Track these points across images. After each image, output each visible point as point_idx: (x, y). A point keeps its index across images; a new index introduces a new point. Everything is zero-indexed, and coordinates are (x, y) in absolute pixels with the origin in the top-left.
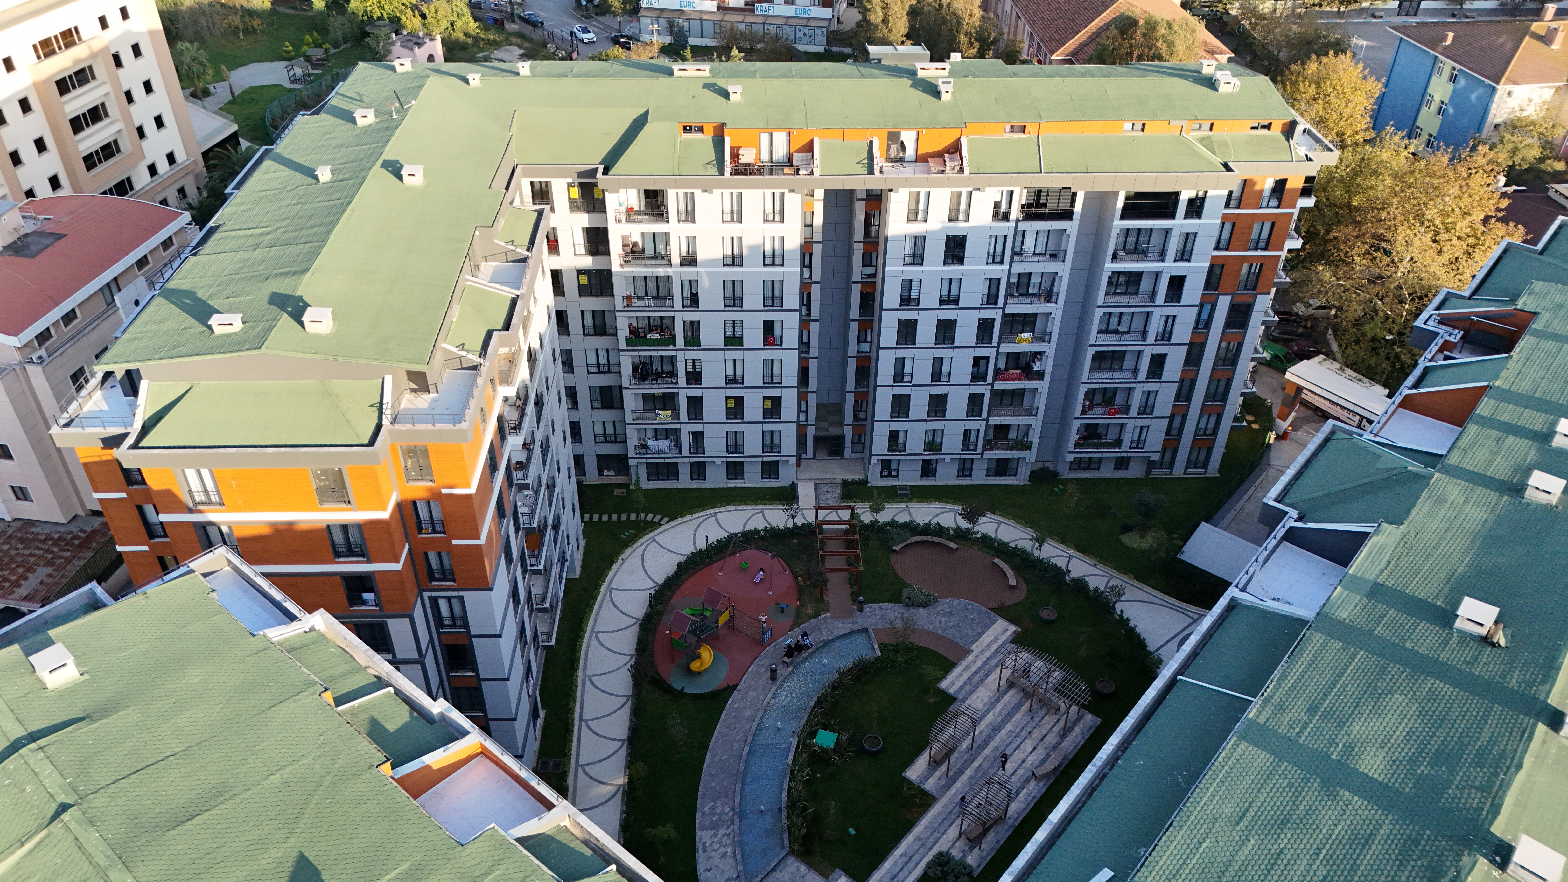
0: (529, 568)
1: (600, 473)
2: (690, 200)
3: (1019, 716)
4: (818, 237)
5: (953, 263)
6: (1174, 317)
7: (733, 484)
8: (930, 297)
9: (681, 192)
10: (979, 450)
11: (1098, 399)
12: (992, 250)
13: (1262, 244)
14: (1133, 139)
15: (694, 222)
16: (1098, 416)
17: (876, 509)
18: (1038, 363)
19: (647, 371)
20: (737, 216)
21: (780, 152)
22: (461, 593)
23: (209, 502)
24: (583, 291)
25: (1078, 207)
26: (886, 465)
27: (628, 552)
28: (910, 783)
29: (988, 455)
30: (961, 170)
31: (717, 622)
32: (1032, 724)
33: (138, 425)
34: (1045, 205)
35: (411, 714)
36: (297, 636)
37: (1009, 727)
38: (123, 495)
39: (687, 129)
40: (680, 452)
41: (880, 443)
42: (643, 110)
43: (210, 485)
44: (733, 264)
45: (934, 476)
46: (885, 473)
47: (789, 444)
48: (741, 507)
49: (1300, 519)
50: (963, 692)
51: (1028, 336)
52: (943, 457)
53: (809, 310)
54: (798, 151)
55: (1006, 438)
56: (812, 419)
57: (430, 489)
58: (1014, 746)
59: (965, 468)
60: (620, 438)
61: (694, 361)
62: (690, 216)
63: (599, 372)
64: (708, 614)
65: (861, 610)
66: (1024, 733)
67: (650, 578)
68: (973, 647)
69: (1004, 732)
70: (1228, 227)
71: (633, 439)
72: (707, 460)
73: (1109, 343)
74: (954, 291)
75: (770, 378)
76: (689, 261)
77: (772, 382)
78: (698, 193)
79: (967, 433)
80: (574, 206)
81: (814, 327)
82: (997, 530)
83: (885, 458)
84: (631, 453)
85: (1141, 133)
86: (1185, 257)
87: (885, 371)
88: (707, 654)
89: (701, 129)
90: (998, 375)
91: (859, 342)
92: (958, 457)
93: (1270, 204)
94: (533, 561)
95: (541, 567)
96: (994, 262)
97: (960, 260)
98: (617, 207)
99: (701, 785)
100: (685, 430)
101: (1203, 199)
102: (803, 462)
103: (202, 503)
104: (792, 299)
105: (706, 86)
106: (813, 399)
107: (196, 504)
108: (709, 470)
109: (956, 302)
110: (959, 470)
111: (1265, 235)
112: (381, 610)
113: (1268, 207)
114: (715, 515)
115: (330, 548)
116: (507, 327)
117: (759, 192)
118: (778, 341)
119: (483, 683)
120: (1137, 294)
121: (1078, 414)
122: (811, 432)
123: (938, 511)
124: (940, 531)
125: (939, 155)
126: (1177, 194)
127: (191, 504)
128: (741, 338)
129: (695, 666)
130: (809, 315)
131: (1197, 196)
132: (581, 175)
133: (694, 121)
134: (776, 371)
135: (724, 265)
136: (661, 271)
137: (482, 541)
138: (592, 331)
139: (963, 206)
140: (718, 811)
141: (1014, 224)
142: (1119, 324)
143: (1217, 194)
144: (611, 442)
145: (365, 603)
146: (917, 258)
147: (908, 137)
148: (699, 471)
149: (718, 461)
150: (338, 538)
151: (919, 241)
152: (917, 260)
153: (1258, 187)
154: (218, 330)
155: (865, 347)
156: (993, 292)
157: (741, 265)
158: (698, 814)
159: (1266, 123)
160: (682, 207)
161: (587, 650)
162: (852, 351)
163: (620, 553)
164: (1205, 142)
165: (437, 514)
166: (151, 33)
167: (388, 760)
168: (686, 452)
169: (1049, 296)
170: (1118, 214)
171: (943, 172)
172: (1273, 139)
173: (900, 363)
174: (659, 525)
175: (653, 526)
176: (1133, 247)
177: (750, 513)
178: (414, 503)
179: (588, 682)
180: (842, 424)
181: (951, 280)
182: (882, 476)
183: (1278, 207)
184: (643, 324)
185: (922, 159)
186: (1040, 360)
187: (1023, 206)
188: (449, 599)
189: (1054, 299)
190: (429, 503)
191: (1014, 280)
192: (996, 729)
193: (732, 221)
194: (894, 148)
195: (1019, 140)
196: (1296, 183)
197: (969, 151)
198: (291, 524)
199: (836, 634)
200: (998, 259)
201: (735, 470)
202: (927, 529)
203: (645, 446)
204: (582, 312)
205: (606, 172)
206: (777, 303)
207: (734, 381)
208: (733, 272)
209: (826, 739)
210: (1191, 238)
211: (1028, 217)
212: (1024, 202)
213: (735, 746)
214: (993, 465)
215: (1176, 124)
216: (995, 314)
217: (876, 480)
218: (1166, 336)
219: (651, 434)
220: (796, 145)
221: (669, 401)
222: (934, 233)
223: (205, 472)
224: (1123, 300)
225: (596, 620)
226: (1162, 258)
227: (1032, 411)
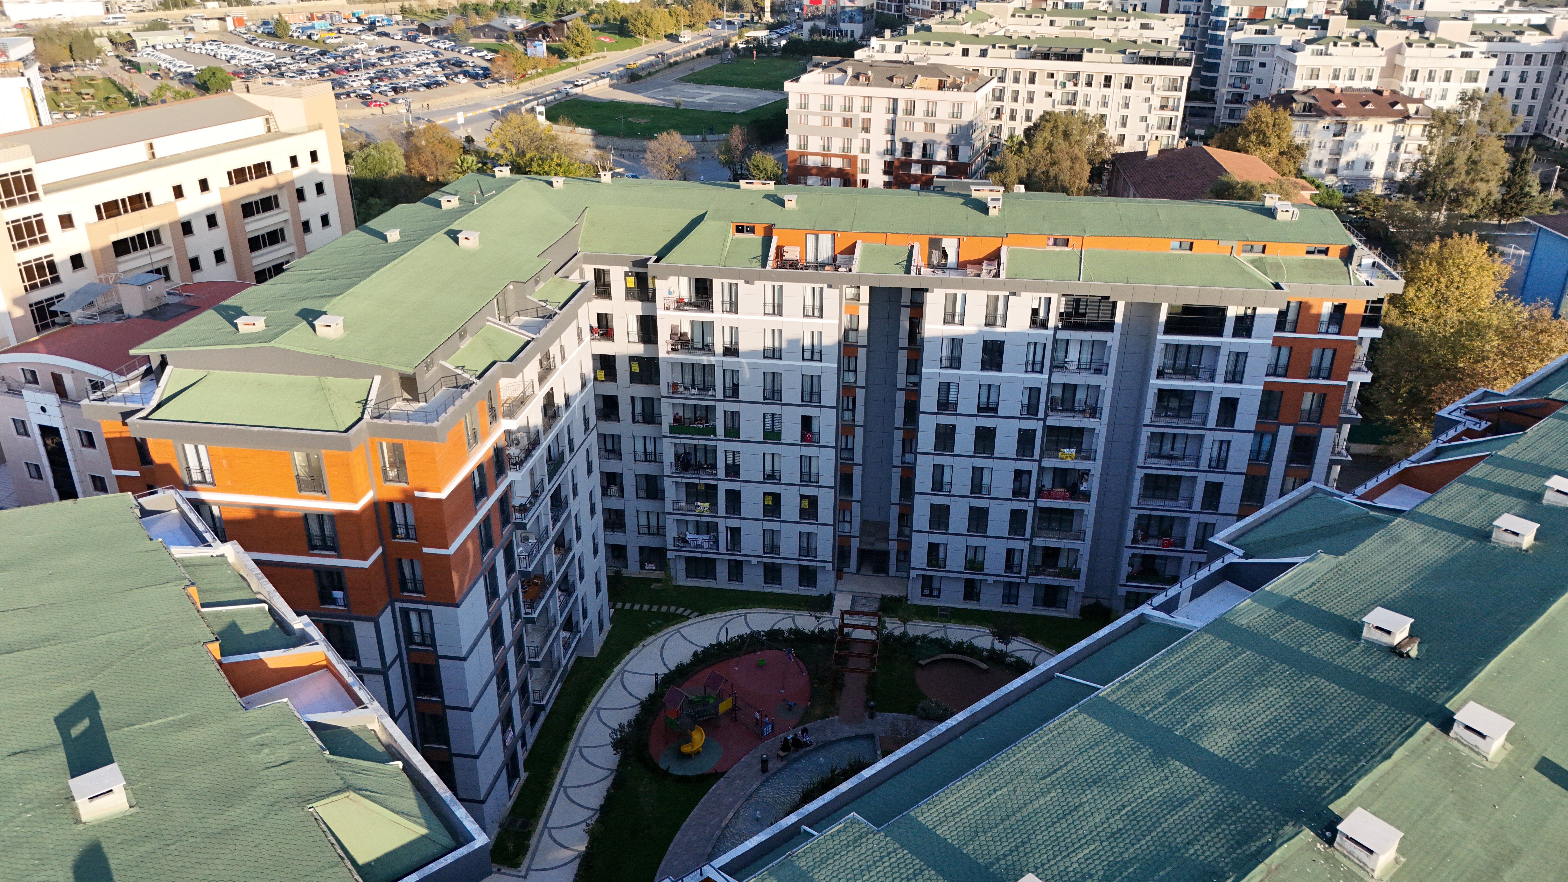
0: (523, 615)
1: (642, 567)
2: (734, 289)
4: (863, 341)
5: (991, 370)
6: (1229, 442)
7: (769, 589)
8: (967, 402)
9: (727, 282)
10: (1024, 574)
11: (1153, 531)
12: (1031, 358)
13: (1324, 373)
14: (1180, 257)
15: (737, 313)
16: (1152, 547)
17: (905, 621)
18: (1085, 484)
19: (689, 461)
20: (778, 310)
21: (825, 253)
22: (430, 607)
23: (204, 481)
24: (634, 378)
25: (1119, 318)
26: (927, 582)
27: (650, 639)
29: (1033, 579)
30: (997, 275)
31: (717, 708)
33: (154, 403)
34: (1084, 315)
38: (137, 474)
39: (740, 229)
40: (717, 549)
41: (919, 556)
42: (703, 212)
43: (206, 465)
44: (773, 357)
45: (978, 600)
46: (927, 592)
47: (825, 549)
48: (773, 611)
49: (1245, 556)
51: (1072, 451)
52: (985, 577)
53: (854, 415)
54: (841, 253)
55: (1055, 566)
56: (856, 530)
57: (404, 491)
59: (1010, 593)
60: (660, 532)
61: (733, 452)
62: (733, 308)
63: (646, 460)
64: (711, 701)
65: (872, 717)
67: (665, 664)
70: (1285, 352)
71: (672, 531)
72: (743, 558)
73: (1162, 468)
74: (993, 399)
75: (807, 477)
76: (731, 351)
77: (810, 481)
78: (741, 283)
79: (1010, 552)
80: (630, 294)
81: (859, 432)
82: (1035, 657)
83: (924, 573)
84: (670, 545)
85: (1189, 252)
86: (1238, 378)
87: (923, 480)
88: (698, 737)
89: (752, 230)
90: (1041, 492)
91: (904, 453)
92: (1001, 579)
93: (1330, 330)
94: (529, 611)
95: (535, 616)
96: (1033, 371)
97: (999, 367)
98: (667, 295)
99: (663, 862)
100: (723, 525)
101: (1253, 317)
102: (845, 576)
103: (198, 482)
104: (829, 396)
105: (767, 197)
106: (856, 508)
107: (192, 482)
108: (746, 570)
109: (996, 410)
110: (1004, 595)
111: (1326, 363)
112: (349, 611)
113: (1327, 333)
114: (745, 615)
115: (305, 538)
116: (511, 360)
117: (799, 286)
118: (815, 438)
119: (448, 711)
120: (1190, 417)
121: (1128, 542)
122: (855, 544)
123: (977, 634)
124: (973, 651)
125: (979, 262)
126: (1223, 310)
127: (187, 482)
128: (780, 433)
129: (686, 749)
130: (854, 420)
131: (1245, 314)
132: (636, 263)
133: (745, 221)
134: (814, 470)
135: (765, 357)
136: (705, 359)
137: (451, 552)
138: (640, 418)
139: (1000, 311)
141: (1052, 332)
142: (1172, 449)
143: (1268, 311)
144: (653, 534)
145: (334, 601)
146: (954, 362)
147: (949, 244)
148: (736, 570)
149: (754, 561)
150: (315, 528)
151: (956, 343)
152: (955, 363)
153: (1314, 311)
154: (243, 329)
155: (909, 457)
156: (1034, 402)
157: (781, 359)
159: (1324, 247)
160: (727, 298)
161: (585, 724)
162: (897, 461)
163: (642, 639)
164: (1257, 264)
165: (411, 520)
166: (336, 177)
167: (217, 639)
168: (722, 548)
169: (1094, 412)
170: (1161, 328)
171: (979, 275)
172: (1331, 264)
173: (938, 469)
174: (687, 618)
175: (681, 618)
176: (1183, 367)
177: (780, 617)
178: (391, 504)
179: (577, 752)
180: (887, 540)
181: (989, 386)
182: (923, 595)
183: (1339, 333)
184: (689, 415)
185: (962, 266)
186: (1087, 480)
187: (1061, 314)
188: (419, 612)
189: (1098, 415)
190: (404, 506)
191: (1057, 393)
193: (774, 314)
194: (936, 255)
195: (1061, 252)
196: (1356, 308)
197: (1010, 260)
198: (271, 509)
199: (840, 736)
200: (1038, 367)
201: (773, 573)
202: (959, 648)
203: (684, 541)
204: (633, 398)
205: (657, 261)
206: (815, 398)
207: (772, 477)
208: (773, 365)
210: (1241, 358)
211: (1067, 326)
212: (1062, 310)
213: (708, 829)
214: (1041, 594)
215: (1226, 244)
216: (1036, 426)
217: (916, 598)
218: (1220, 464)
219: (692, 527)
220: (840, 247)
221: (709, 494)
222: (971, 336)
223: (202, 448)
224: (1173, 422)
225: (601, 697)
226: (1212, 379)
227: (1080, 536)
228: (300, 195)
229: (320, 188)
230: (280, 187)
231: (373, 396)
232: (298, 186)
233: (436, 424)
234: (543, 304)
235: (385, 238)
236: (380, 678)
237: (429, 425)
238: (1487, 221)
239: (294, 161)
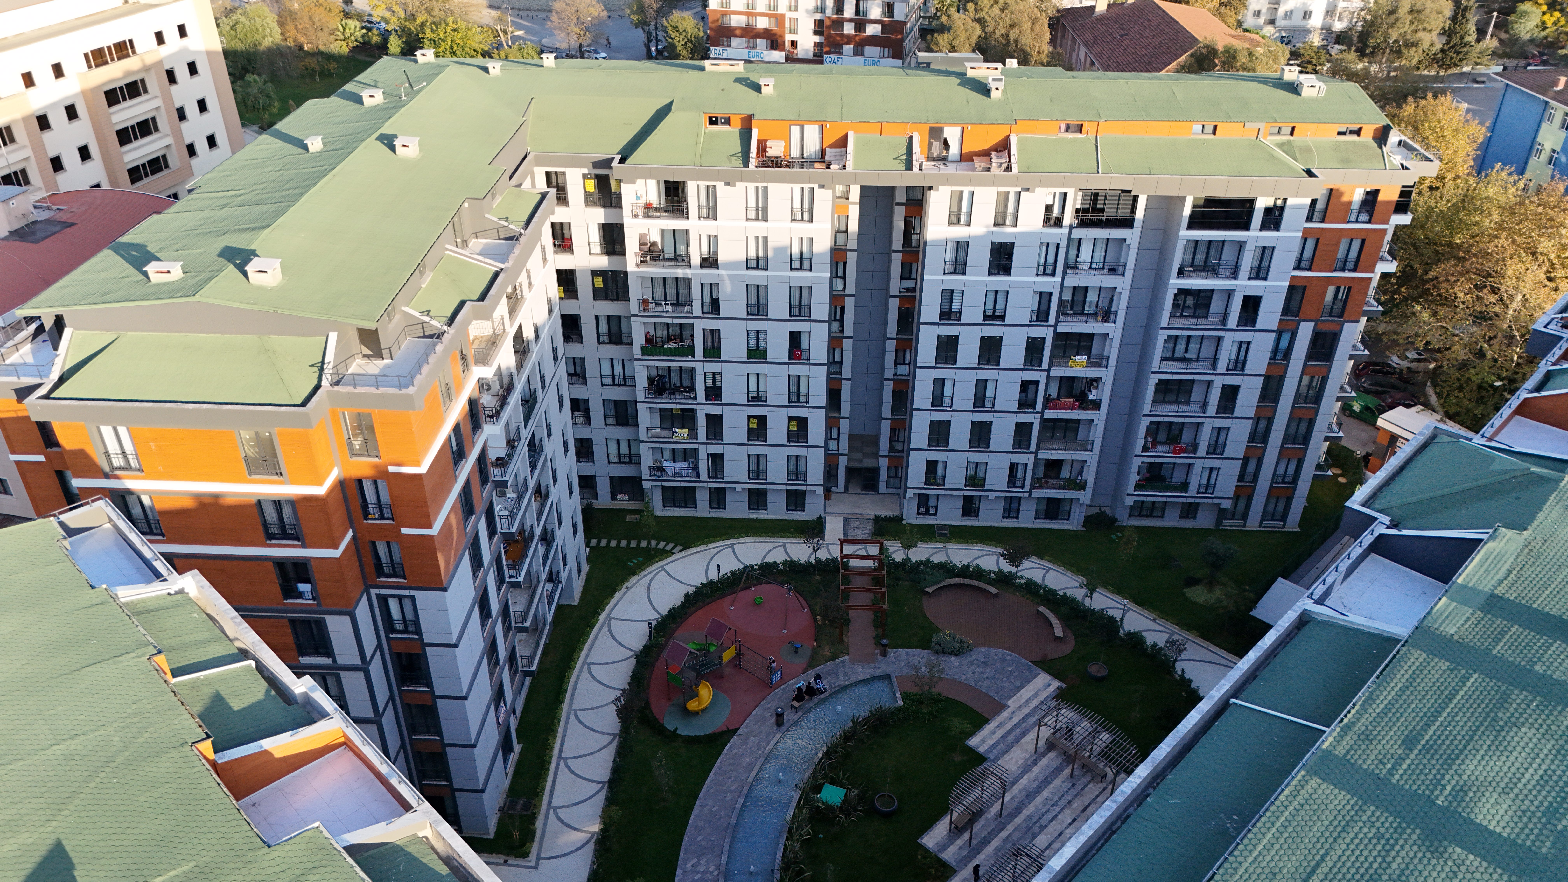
0: (507, 579)
1: (614, 497)
2: (711, 193)
3: (1058, 782)
4: (853, 244)
5: (998, 274)
6: (1249, 343)
7: (755, 515)
8: (973, 310)
9: (703, 184)
10: (1027, 488)
11: (1162, 437)
12: (1042, 260)
13: (1350, 265)
14: (1204, 142)
15: (715, 219)
16: (1161, 454)
17: (908, 547)
18: (1094, 392)
19: (664, 384)
20: (762, 214)
21: (812, 147)
22: (413, 593)
23: (128, 468)
24: (598, 294)
25: (1140, 214)
26: (923, 501)
27: (634, 579)
28: (926, 850)
29: (1037, 493)
30: (1009, 169)
31: (721, 658)
32: (1073, 792)
33: (55, 376)
34: (1102, 211)
35: (267, 691)
36: (157, 597)
37: (1046, 793)
38: (41, 458)
39: (713, 121)
40: (698, 476)
41: (916, 474)
42: (668, 101)
43: (129, 448)
44: (757, 268)
45: (977, 516)
46: (923, 510)
47: (816, 472)
48: (762, 539)
49: (1394, 525)
50: (995, 752)
51: (1083, 359)
52: (987, 494)
53: (842, 326)
54: (830, 146)
55: (1058, 477)
56: (844, 447)
57: (376, 466)
58: (1050, 815)
59: (1011, 508)
60: (633, 459)
61: (714, 374)
62: (711, 213)
63: (614, 384)
64: (713, 649)
65: (884, 654)
66: (1063, 802)
67: (654, 608)
68: (1010, 703)
69: (1039, 799)
70: (1310, 244)
71: (647, 459)
72: (727, 486)
73: (1176, 371)
74: (1000, 306)
75: (796, 397)
76: (710, 262)
77: (798, 401)
78: (720, 185)
79: (1013, 467)
80: (590, 200)
81: (848, 344)
82: (1044, 576)
83: (921, 492)
84: (645, 474)
85: (1212, 137)
86: (1262, 275)
87: (922, 394)
88: (706, 693)
89: (727, 122)
90: (1048, 403)
91: (896, 364)
92: (1004, 494)
93: (1360, 219)
94: (513, 573)
95: (521, 579)
96: (1045, 274)
97: (1007, 271)
98: (634, 201)
99: (686, 839)
100: (704, 451)
101: (1282, 209)
102: (833, 496)
103: (120, 468)
104: (821, 308)
105: (738, 80)
106: (845, 425)
107: (114, 469)
108: (729, 497)
109: (1002, 318)
110: (1004, 510)
111: (1353, 254)
112: (319, 605)
113: (1357, 222)
114: (732, 546)
115: (261, 528)
116: (483, 297)
117: (786, 187)
118: (805, 355)
119: (438, 701)
120: (1206, 317)
121: (1138, 450)
122: (843, 462)
123: (979, 553)
124: (979, 574)
125: (986, 153)
126: (1251, 202)
127: (107, 469)
128: (766, 351)
129: (692, 705)
130: (842, 331)
131: (1275, 205)
132: (597, 165)
133: (720, 112)
134: (803, 389)
135: (748, 268)
136: (680, 272)
137: (435, 530)
138: (606, 339)
139: (1011, 209)
140: (702, 869)
141: (1067, 231)
142: (1186, 351)
143: (1299, 202)
144: (625, 463)
145: (300, 595)
146: (959, 266)
147: (952, 134)
148: (718, 497)
149: (739, 488)
150: (271, 515)
151: (961, 247)
152: (960, 268)
153: (1345, 199)
154: (155, 278)
155: (903, 370)
156: (1044, 307)
157: (766, 269)
158: (679, 871)
159: (1355, 127)
160: (703, 202)
161: (576, 682)
162: (889, 373)
163: (624, 580)
164: (1285, 148)
165: (385, 498)
166: (209, 54)
167: (208, 737)
168: (704, 475)
169: (1107, 315)
170: (1185, 223)
171: (989, 169)
172: (1363, 145)
173: (939, 383)
174: (671, 553)
175: (664, 554)
176: (1202, 263)
177: (771, 546)
178: (360, 482)
179: (572, 717)
180: (877, 456)
181: (996, 292)
182: (918, 513)
183: (1369, 222)
184: (662, 333)
185: (966, 158)
186: (1097, 388)
187: (1077, 211)
188: (400, 598)
189: (1112, 319)
190: (375, 482)
191: (1067, 297)
192: (1031, 795)
193: (757, 219)
194: (937, 146)
195: (1074, 139)
196: (1390, 194)
197: (1019, 150)
198: (216, 497)
199: (854, 679)
200: (1049, 270)
201: (758, 499)
202: (964, 572)
203: (661, 469)
204: (597, 317)
205: (622, 161)
206: (805, 312)
207: (757, 398)
208: (757, 276)
209: (832, 795)
210: (1268, 253)
211: (1084, 223)
212: (1078, 206)
213: (729, 797)
214: (1043, 506)
215: (1252, 126)
216: (1046, 333)
217: (911, 517)
218: (1238, 365)
219: (667, 455)
220: (829, 140)
221: (687, 418)
222: (978, 238)
223: (123, 431)
224: (1191, 322)
225: (590, 650)
226: (1235, 275)
227: (1087, 445)
228: (171, 76)
229: (192, 68)
230: (147, 69)
231: (330, 357)
232: (168, 67)
233: (411, 390)
234: (506, 224)
235: (305, 148)
236: (361, 675)
237: (404, 391)
238: (1426, 72)
239: (160, 38)
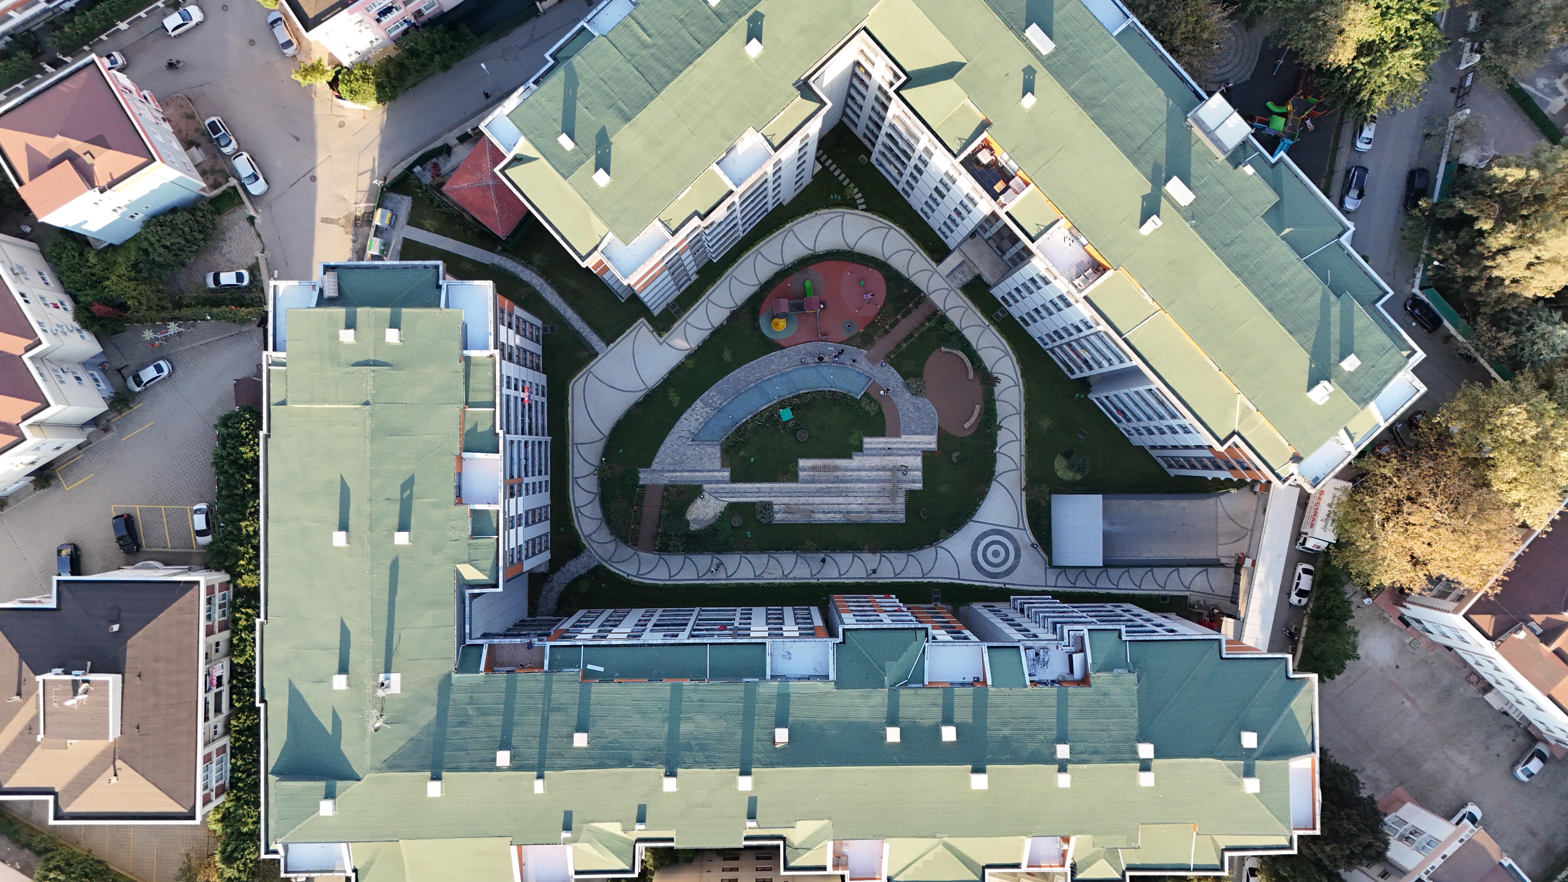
3: (875, 485)
5: (1061, 301)
8: (1045, 295)
27: (824, 211)
28: (797, 465)
32: (875, 494)
35: (489, 428)
36: (483, 357)
37: (865, 485)
42: (966, 60)
50: (869, 452)
58: (855, 494)
65: (883, 365)
66: (867, 494)
67: (815, 242)
68: (903, 437)
69: (860, 485)
90: (1067, 345)
96: (1083, 324)
105: (1029, 67)
109: (1058, 311)
128: (944, 197)
134: (956, 223)
135: (945, 174)
140: (715, 399)
151: (1047, 280)
161: (746, 259)
174: (857, 207)
175: (853, 205)
179: (729, 279)
181: (1057, 303)
192: (859, 480)
197: (1106, 281)
205: (900, 88)
206: (967, 211)
209: (786, 414)
216: (1076, 334)
